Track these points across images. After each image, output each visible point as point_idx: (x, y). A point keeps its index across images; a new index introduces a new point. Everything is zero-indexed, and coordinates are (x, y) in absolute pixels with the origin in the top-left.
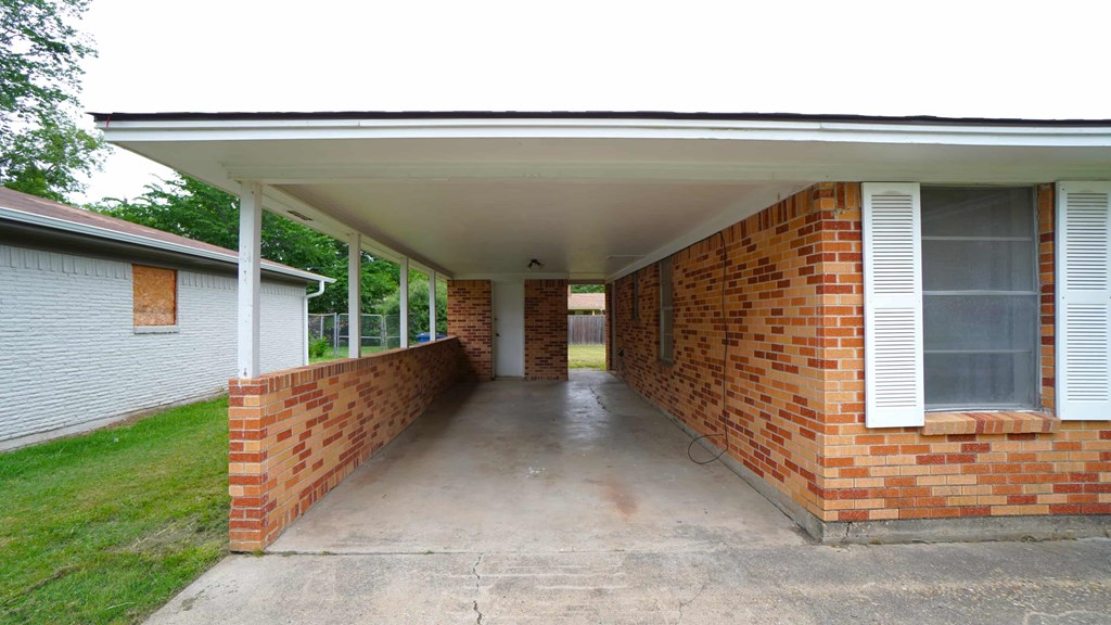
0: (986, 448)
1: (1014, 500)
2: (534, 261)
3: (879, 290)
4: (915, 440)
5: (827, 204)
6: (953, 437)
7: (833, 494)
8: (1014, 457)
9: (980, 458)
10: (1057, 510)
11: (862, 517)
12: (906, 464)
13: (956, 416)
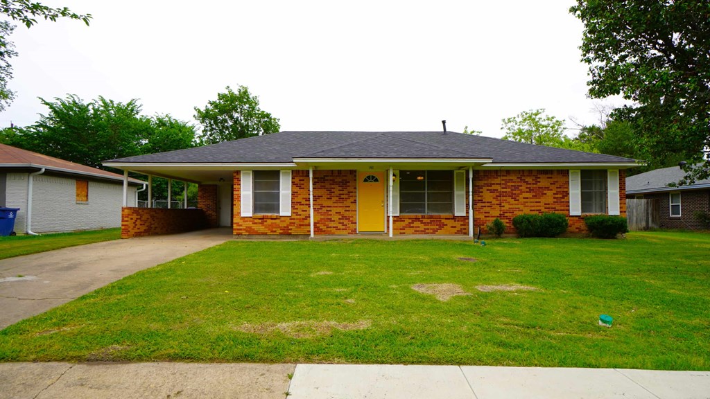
0: (266, 221)
1: (272, 231)
2: (222, 179)
3: (243, 191)
4: (252, 219)
5: (235, 175)
6: (259, 219)
7: (235, 229)
8: (272, 223)
9: (265, 223)
10: (281, 234)
11: (241, 234)
12: (250, 224)
13: (260, 215)
